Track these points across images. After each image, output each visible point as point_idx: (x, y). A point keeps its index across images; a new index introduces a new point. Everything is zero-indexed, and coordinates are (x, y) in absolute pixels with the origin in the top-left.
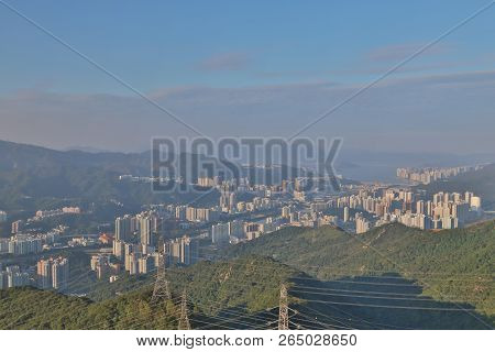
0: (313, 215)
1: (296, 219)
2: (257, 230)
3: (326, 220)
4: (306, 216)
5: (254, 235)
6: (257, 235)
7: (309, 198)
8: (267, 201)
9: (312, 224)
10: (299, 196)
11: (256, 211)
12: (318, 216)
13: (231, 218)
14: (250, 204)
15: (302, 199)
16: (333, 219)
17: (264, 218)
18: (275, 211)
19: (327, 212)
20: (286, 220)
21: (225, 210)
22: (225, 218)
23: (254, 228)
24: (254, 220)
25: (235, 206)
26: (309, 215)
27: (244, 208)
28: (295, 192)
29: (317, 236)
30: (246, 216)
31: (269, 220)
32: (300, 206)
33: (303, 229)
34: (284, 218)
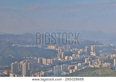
1: (91, 64)
2: (74, 69)
3: (106, 65)
4: (96, 63)
5: (73, 71)
6: (74, 71)
7: (98, 55)
8: (79, 56)
9: (99, 67)
10: (93, 54)
11: (74, 60)
12: (101, 63)
13: (62, 63)
14: (71, 57)
15: (94, 55)
16: (109, 64)
17: (77, 63)
18: (82, 61)
19: (106, 61)
21: (60, 59)
22: (60, 63)
23: (73, 68)
24: (73, 64)
25: (64, 58)
26: (98, 62)
27: (68, 59)
28: (91, 52)
29: (101, 72)
30: (69, 62)
31: (79, 64)
32: (93, 58)
33: (95, 69)
34: (86, 63)
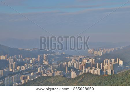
0: (52, 71)
1: (44, 73)
2: (26, 79)
3: (58, 73)
4: (49, 71)
5: (25, 81)
6: (27, 81)
7: (50, 63)
8: (31, 65)
9: (51, 75)
10: (46, 63)
11: (26, 70)
12: (54, 71)
13: (14, 74)
14: (23, 67)
15: (47, 64)
16: (61, 72)
17: (30, 73)
18: (35, 70)
19: (58, 69)
20: (40, 74)
21: (11, 70)
22: (11, 74)
23: (25, 78)
24: (25, 74)
25: (16, 68)
26: (50, 71)
27: (20, 69)
28: (44, 61)
29: (54, 80)
30: (21, 73)
31: (32, 74)
32: (46, 67)
33: (48, 77)
